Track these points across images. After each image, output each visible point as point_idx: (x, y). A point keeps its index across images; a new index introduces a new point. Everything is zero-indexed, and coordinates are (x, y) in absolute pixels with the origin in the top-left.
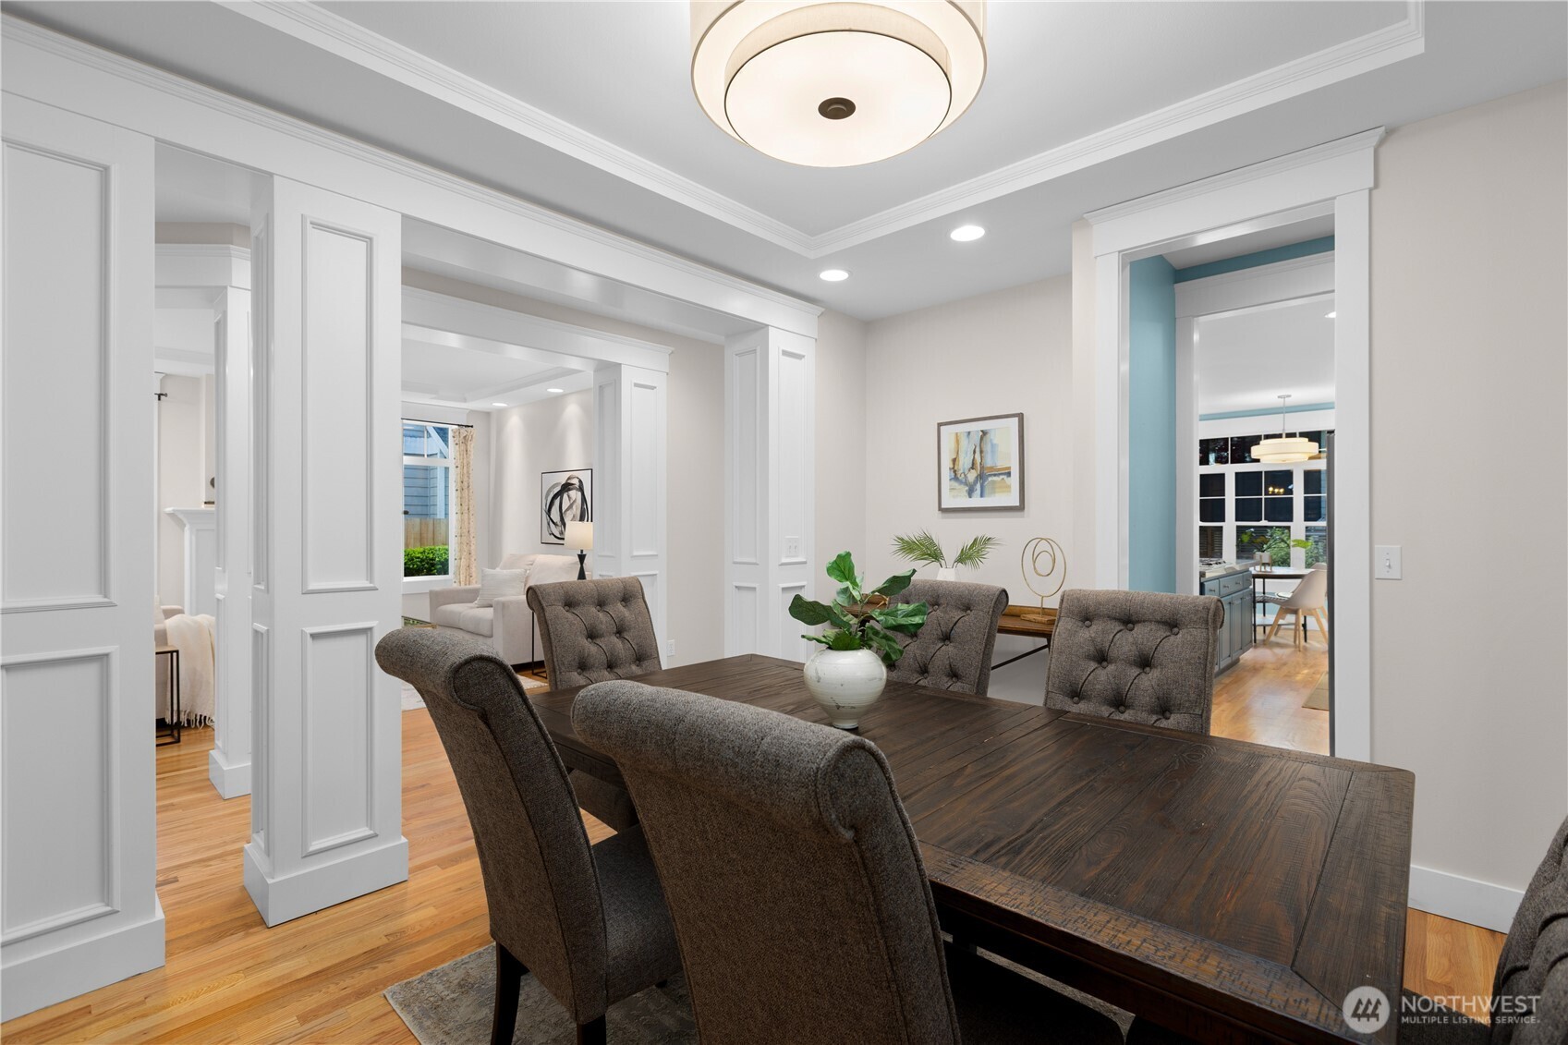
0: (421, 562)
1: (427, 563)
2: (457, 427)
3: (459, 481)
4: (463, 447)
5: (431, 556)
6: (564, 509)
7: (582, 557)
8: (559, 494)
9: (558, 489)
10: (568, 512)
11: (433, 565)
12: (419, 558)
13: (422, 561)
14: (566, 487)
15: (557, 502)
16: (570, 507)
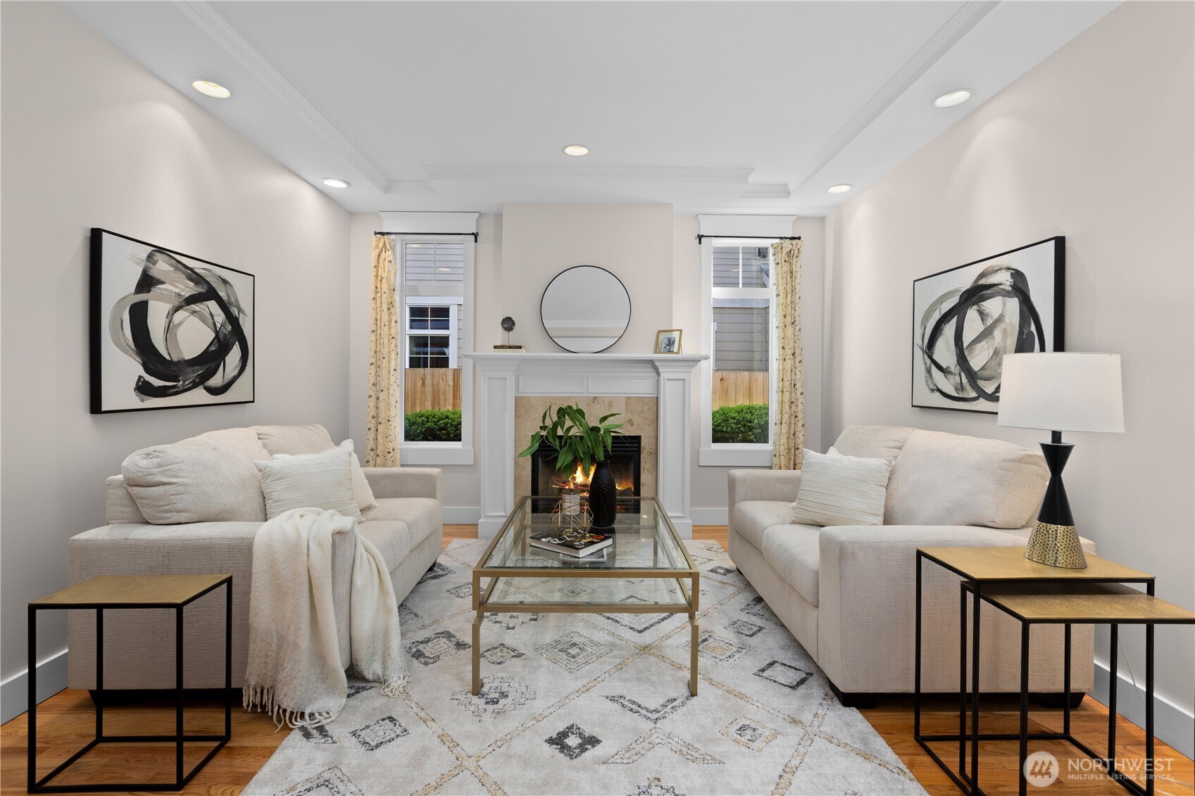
0: (736, 424)
1: (744, 426)
2: (778, 240)
3: (782, 314)
4: (786, 267)
5: (749, 416)
6: (967, 339)
7: (1056, 454)
8: (958, 311)
9: (955, 300)
10: (979, 346)
11: (751, 429)
12: (734, 418)
13: (738, 422)
14: (976, 294)
15: (950, 329)
16: (986, 334)
